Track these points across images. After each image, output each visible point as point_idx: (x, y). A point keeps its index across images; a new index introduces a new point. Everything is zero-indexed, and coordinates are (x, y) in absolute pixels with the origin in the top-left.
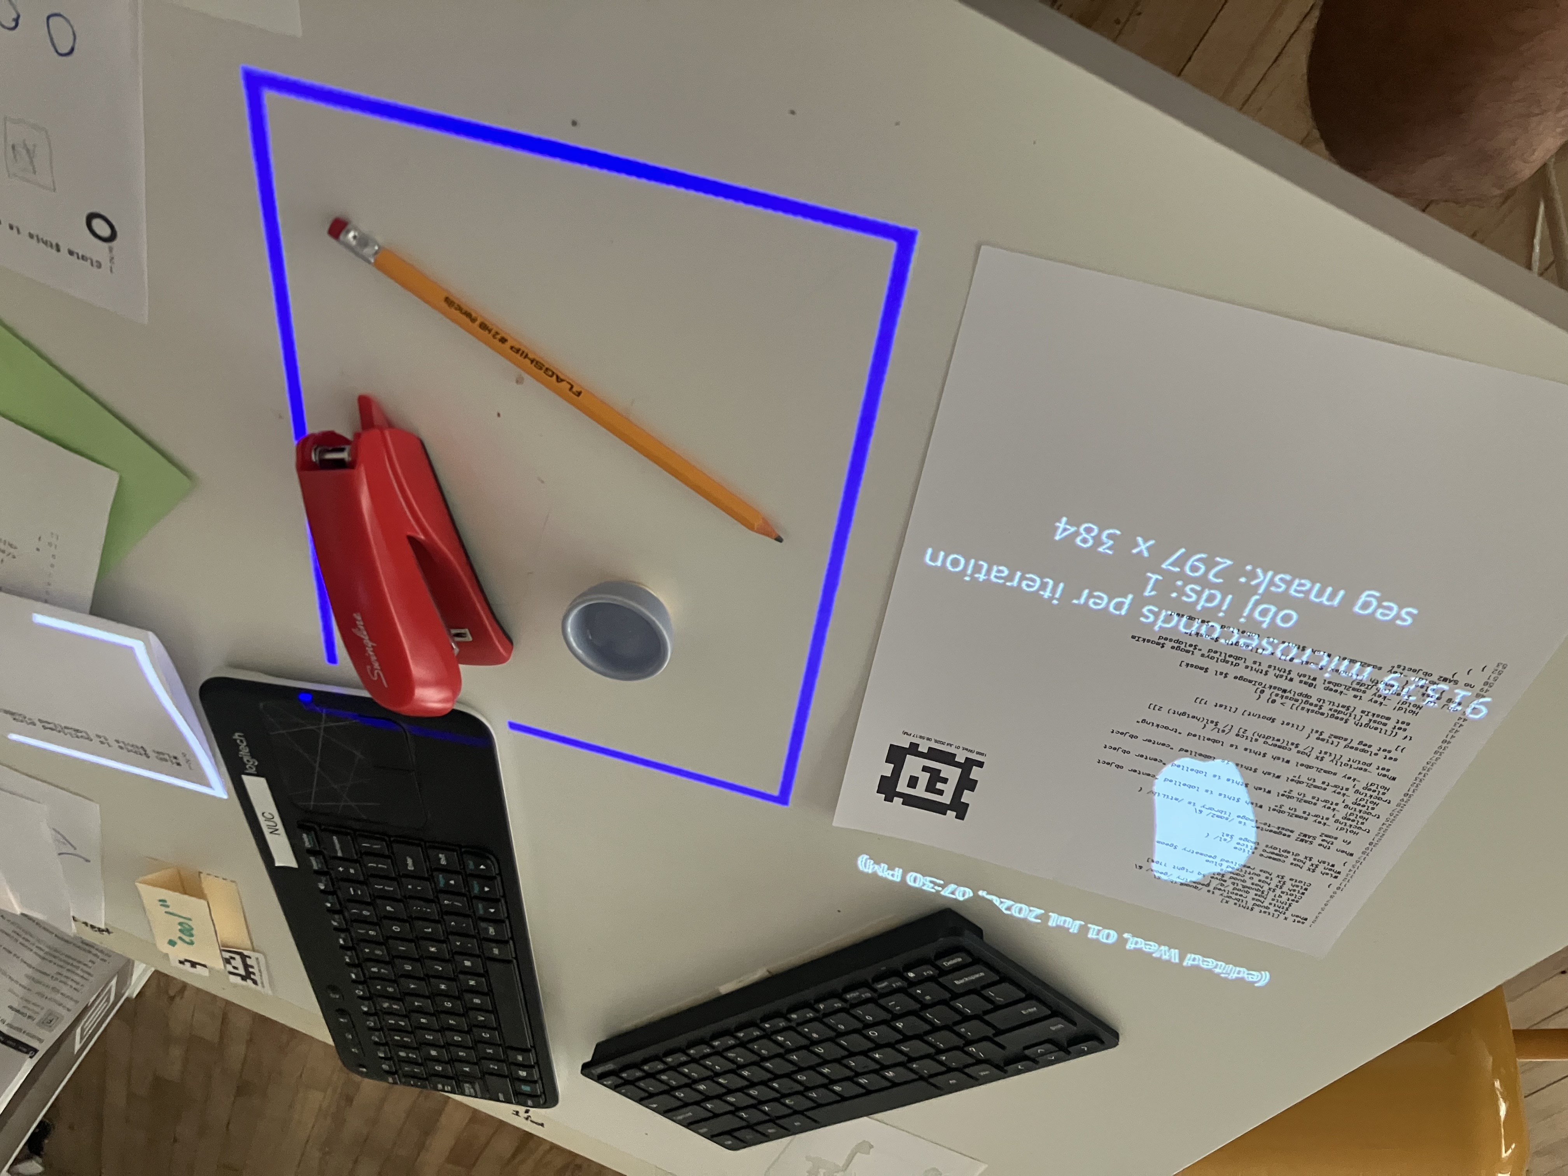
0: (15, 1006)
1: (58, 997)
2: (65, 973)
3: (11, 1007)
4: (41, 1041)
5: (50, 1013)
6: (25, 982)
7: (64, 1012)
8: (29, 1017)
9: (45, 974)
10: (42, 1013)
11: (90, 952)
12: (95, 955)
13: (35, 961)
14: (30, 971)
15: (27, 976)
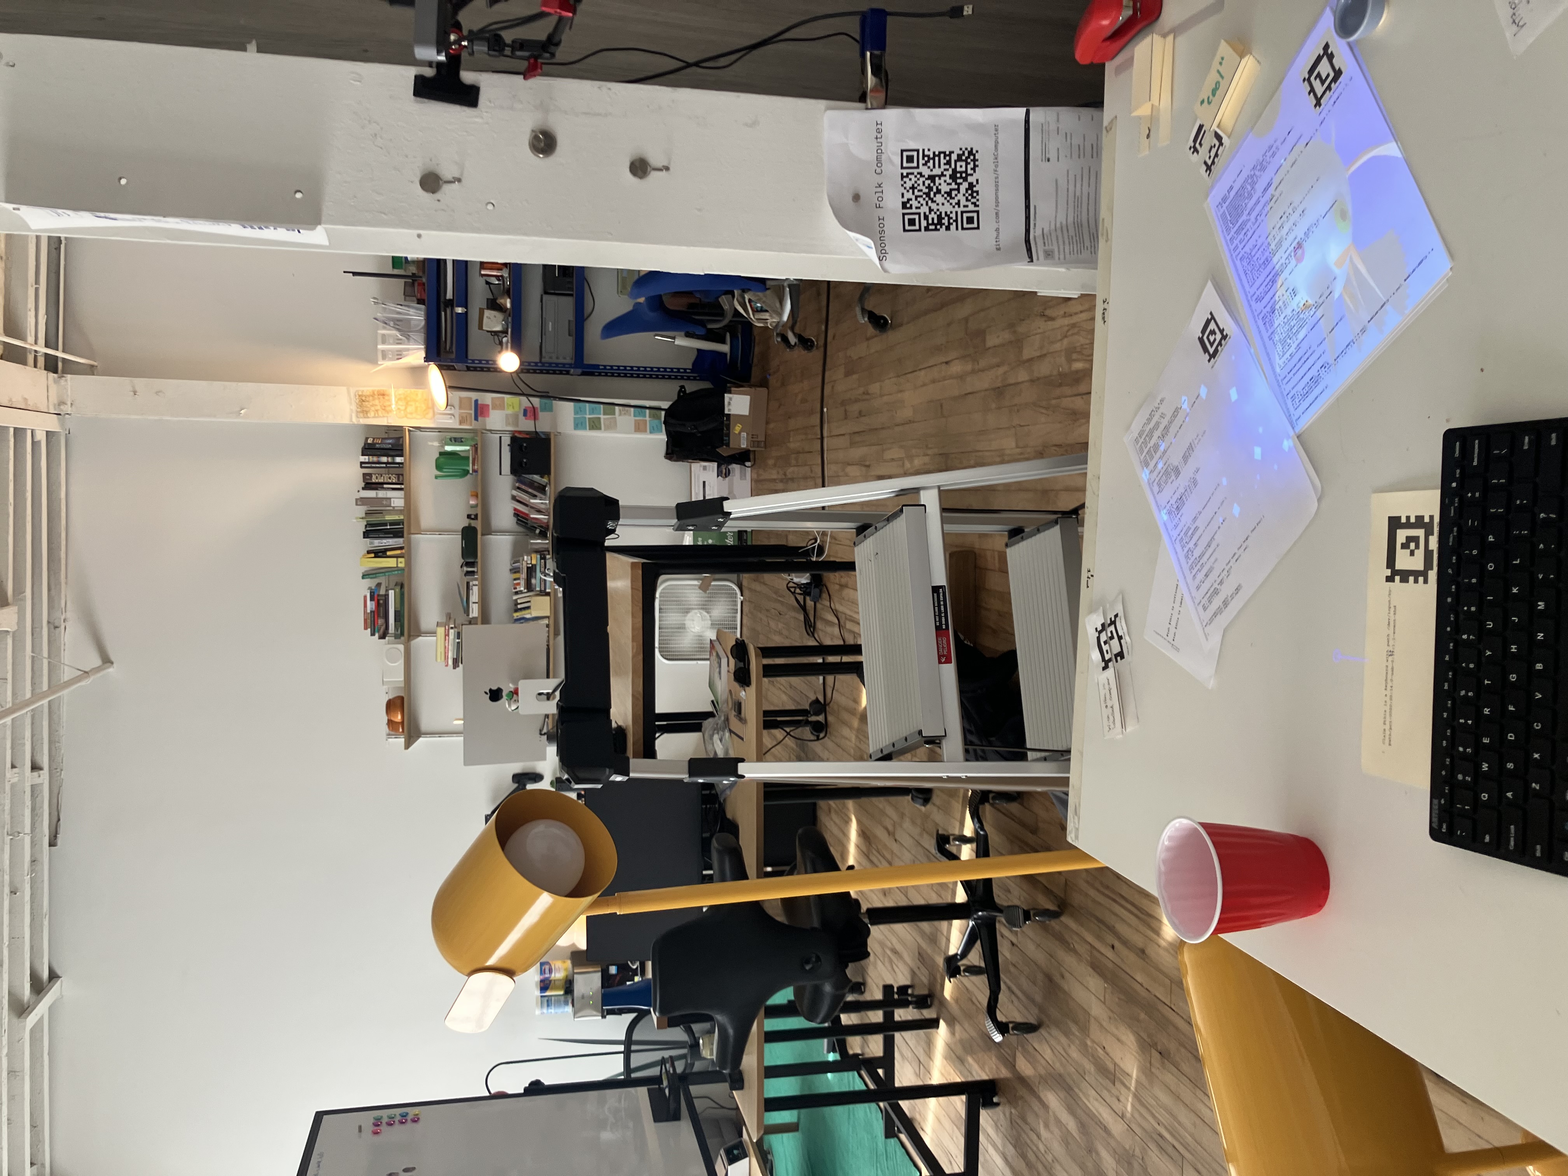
0: (1045, 232)
1: (1061, 247)
2: (1074, 240)
3: (1043, 229)
4: (1038, 259)
5: (1052, 252)
6: (1058, 225)
7: (1057, 257)
8: (1044, 243)
9: (1068, 230)
10: (1051, 247)
11: (1091, 242)
12: (1091, 246)
13: (1070, 219)
14: (1064, 223)
15: (1061, 223)
